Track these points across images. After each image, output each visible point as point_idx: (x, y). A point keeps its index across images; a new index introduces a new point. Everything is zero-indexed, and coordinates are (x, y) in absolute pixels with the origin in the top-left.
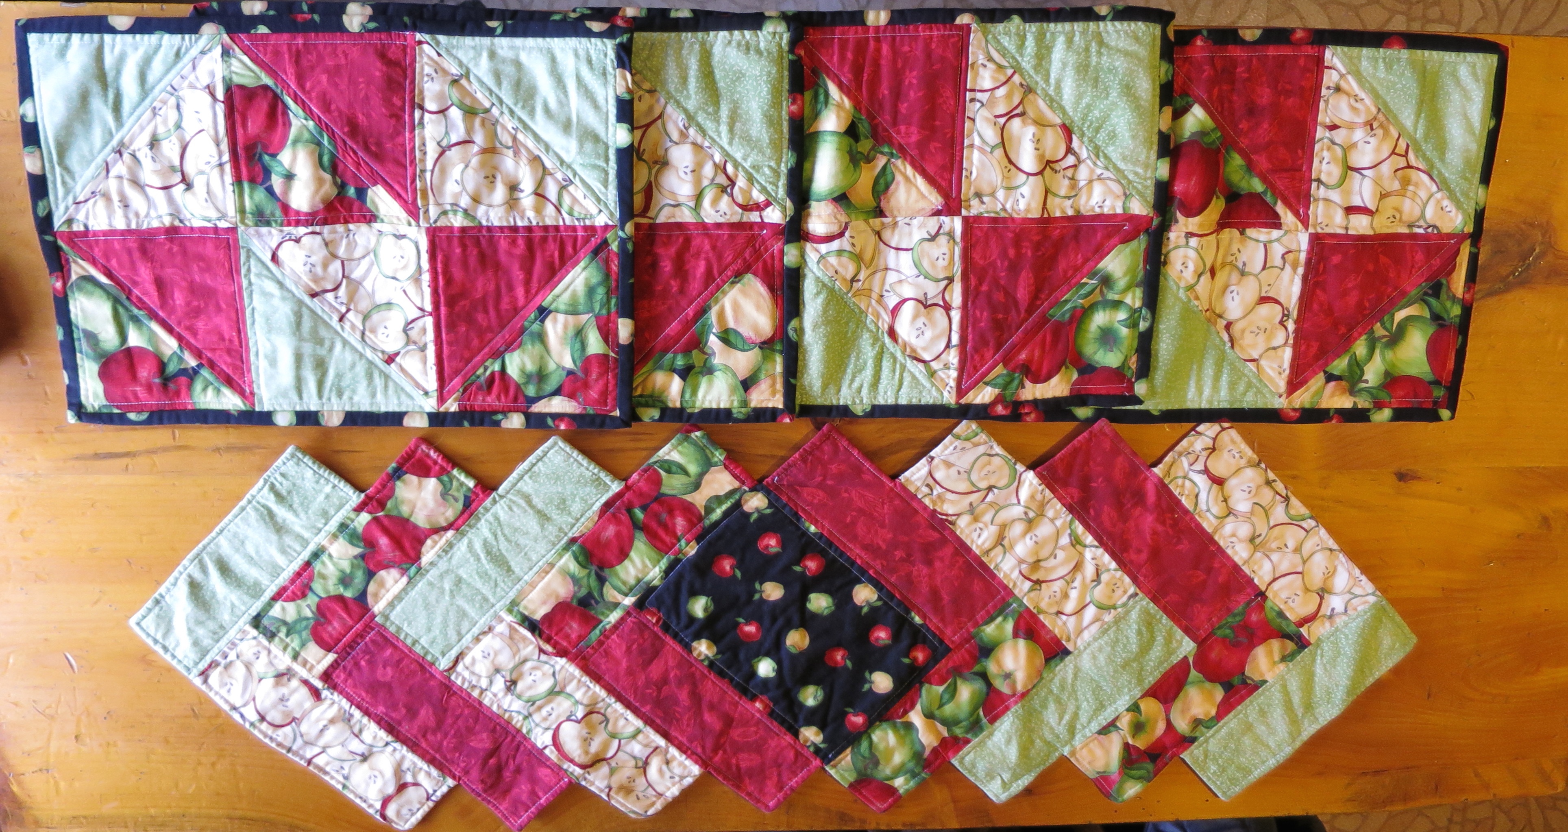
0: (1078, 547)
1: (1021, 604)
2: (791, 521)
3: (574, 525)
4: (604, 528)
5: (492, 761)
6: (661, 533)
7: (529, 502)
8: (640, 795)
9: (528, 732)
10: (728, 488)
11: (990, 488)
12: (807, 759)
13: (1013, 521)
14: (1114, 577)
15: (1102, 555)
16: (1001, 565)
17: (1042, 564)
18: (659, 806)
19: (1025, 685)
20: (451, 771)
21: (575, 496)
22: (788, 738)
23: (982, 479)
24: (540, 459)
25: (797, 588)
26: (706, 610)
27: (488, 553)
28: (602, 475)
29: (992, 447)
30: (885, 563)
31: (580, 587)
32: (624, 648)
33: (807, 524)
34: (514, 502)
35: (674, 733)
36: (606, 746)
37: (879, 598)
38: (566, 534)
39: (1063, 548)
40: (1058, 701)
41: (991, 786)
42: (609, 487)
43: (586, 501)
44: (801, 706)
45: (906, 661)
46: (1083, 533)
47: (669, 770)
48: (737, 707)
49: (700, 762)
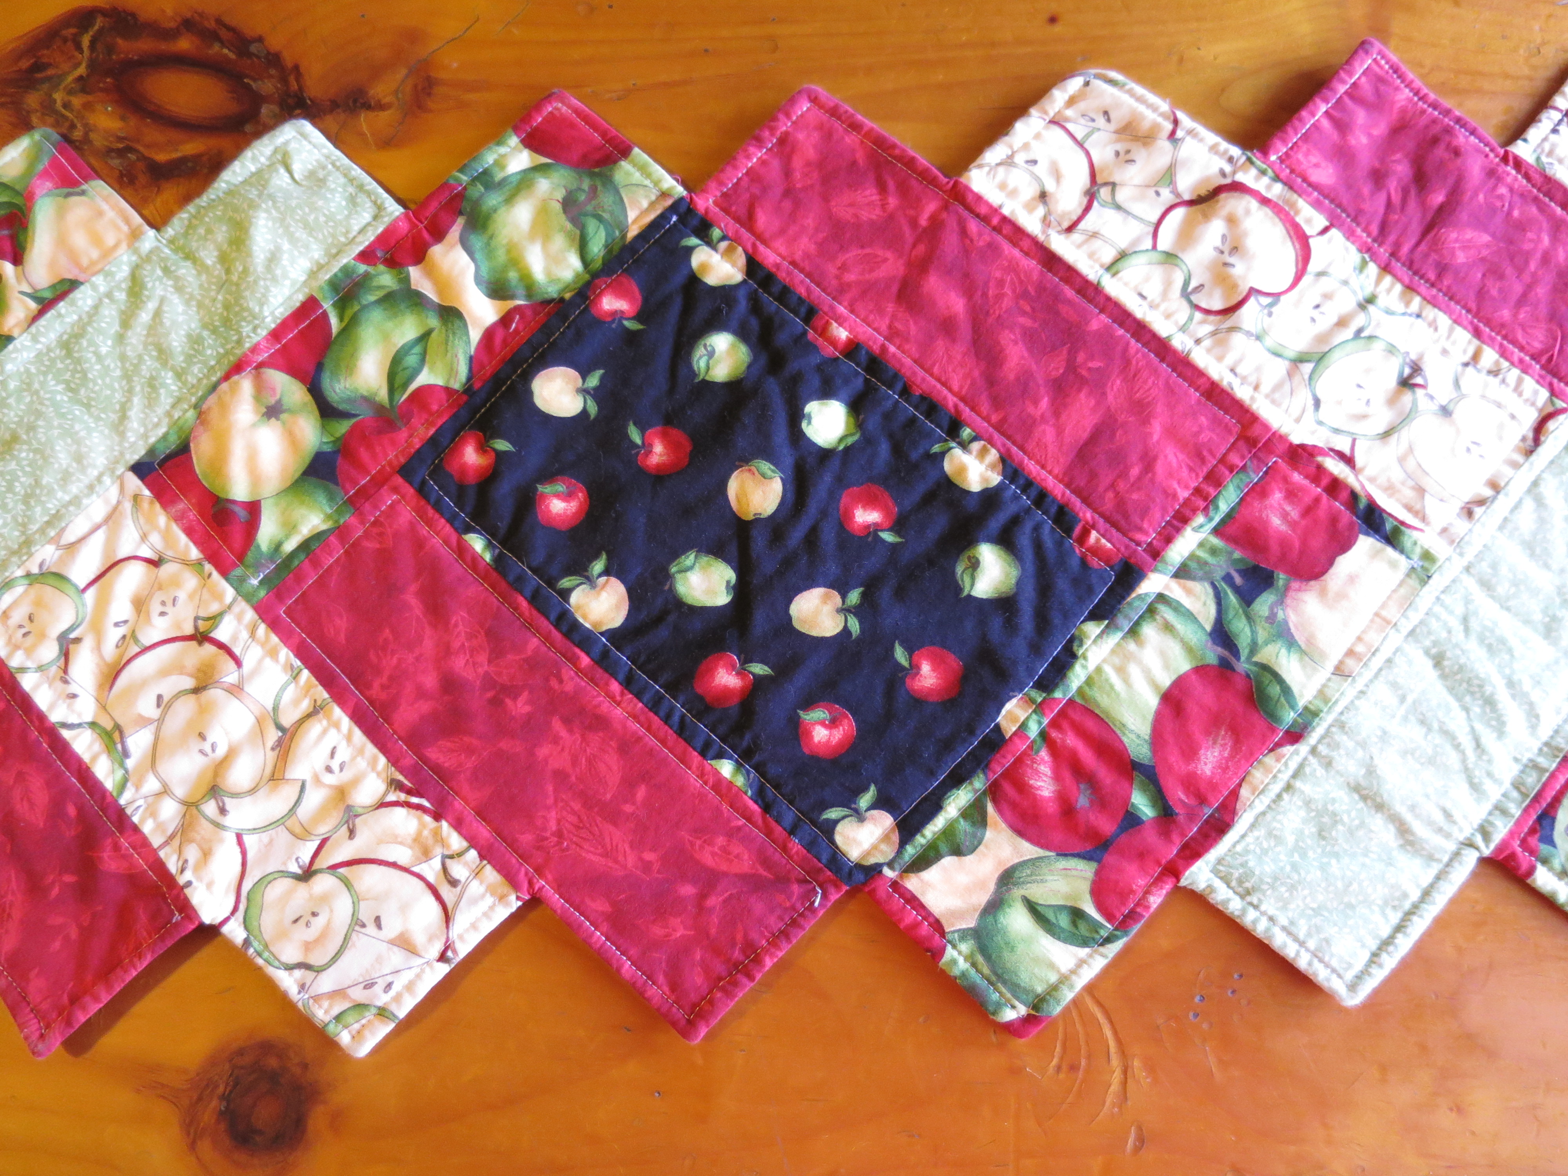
0: (108, 725)
1: (238, 585)
2: (777, 787)
3: (1295, 776)
4: (1223, 767)
5: (1438, 198)
6: (1086, 755)
7: (1403, 830)
8: (1101, 121)
9: (1364, 263)
10: (932, 874)
11: (307, 874)
12: (726, 211)
13: (253, 791)
14: (29, 652)
15: (52, 706)
16: (284, 677)
17: (188, 683)
18: (1059, 97)
19: (234, 390)
20: (1527, 176)
21: (1296, 848)
22: (769, 257)
23: (325, 899)
24: (1387, 943)
25: (760, 620)
26: (975, 565)
27: (1490, 702)
28: (1234, 906)
29: (302, 987)
30: (554, 683)
31: (1271, 618)
32: (1160, 468)
33: (740, 781)
34: (1440, 830)
35: (1031, 265)
36: (1187, 236)
37: (565, 594)
38: (1314, 751)
39: (143, 722)
40: (163, 354)
41: (317, 155)
42: (1215, 871)
43: (1270, 834)
44: (742, 334)
45: (502, 445)
46: (95, 758)
47: (1037, 179)
48: (890, 327)
49: (970, 198)
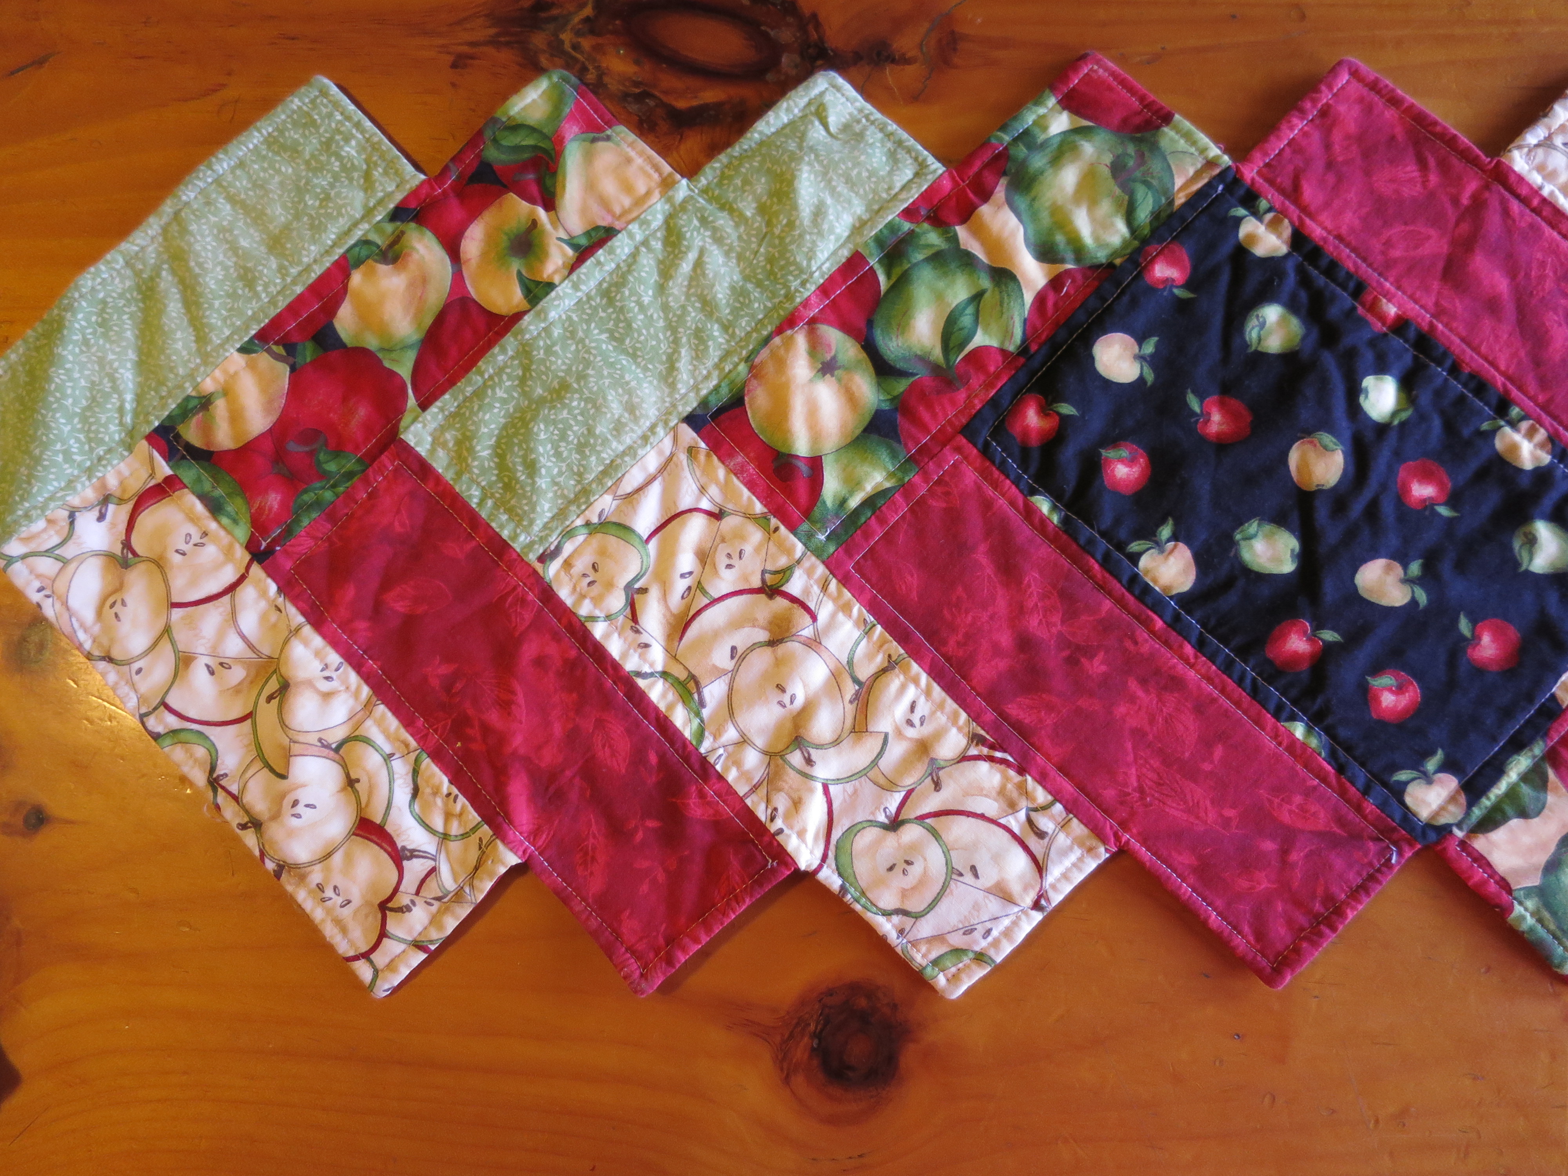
0: (682, 675)
1: (807, 540)
2: (1348, 749)
10: (1499, 835)
11: (895, 824)
12: (1271, 182)
13: (836, 742)
14: (597, 601)
15: (625, 655)
16: (857, 633)
17: (762, 636)
19: (789, 344)
22: (1316, 231)
23: (915, 847)
25: (1329, 590)
26: (1532, 541)
29: (901, 932)
30: (1128, 644)
33: (1314, 742)
37: (1135, 558)
39: (719, 673)
40: (708, 306)
41: (850, 108)
44: (1292, 306)
45: (1067, 409)
46: (671, 707)
48: (1437, 304)
49: (1512, 179)
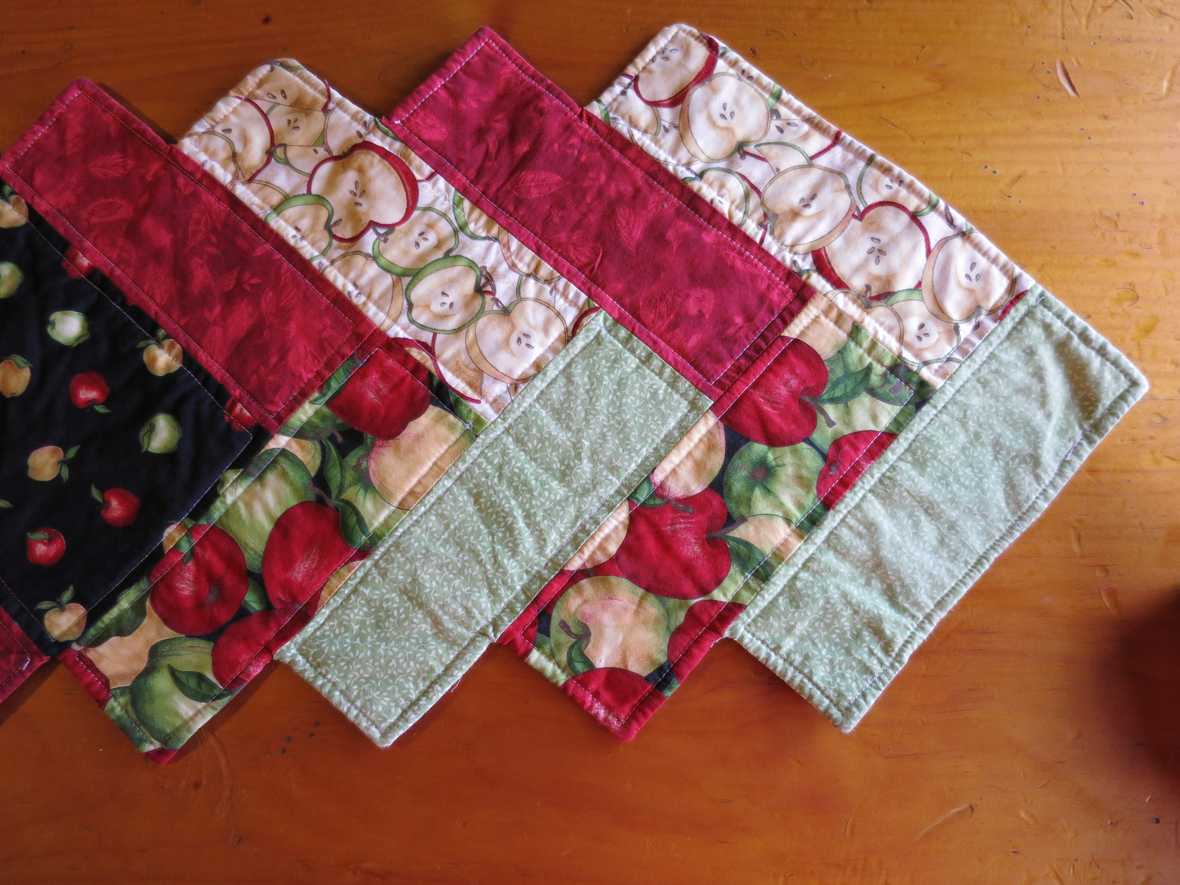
3: (361, 582)
4: (310, 575)
5: (523, 148)
6: (218, 566)
7: (436, 623)
8: (280, 99)
9: (461, 201)
12: (16, 172)
18: (251, 81)
20: (596, 129)
21: (359, 634)
24: (414, 704)
25: (6, 469)
26: (152, 429)
27: (510, 529)
28: (309, 674)
31: (357, 468)
32: (291, 357)
34: (462, 623)
35: (224, 207)
36: (332, 182)
38: (376, 565)
42: (300, 650)
43: (340, 624)
47: (230, 143)
49: (180, 159)
